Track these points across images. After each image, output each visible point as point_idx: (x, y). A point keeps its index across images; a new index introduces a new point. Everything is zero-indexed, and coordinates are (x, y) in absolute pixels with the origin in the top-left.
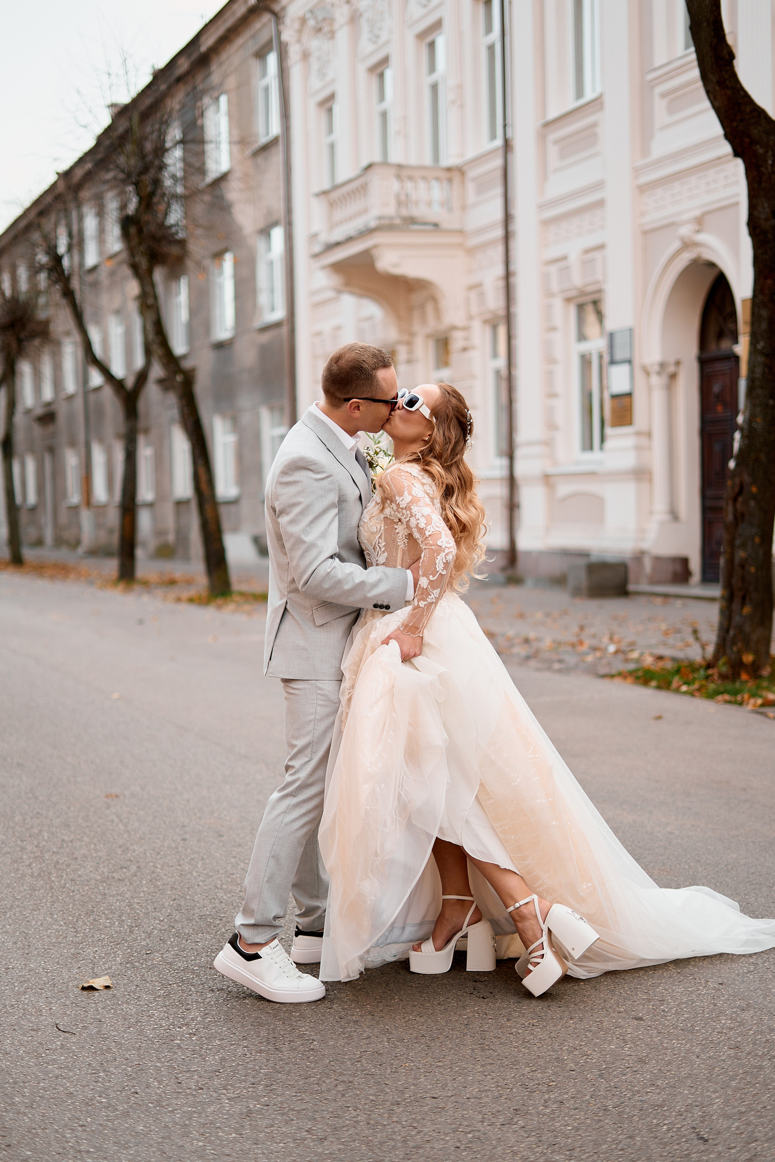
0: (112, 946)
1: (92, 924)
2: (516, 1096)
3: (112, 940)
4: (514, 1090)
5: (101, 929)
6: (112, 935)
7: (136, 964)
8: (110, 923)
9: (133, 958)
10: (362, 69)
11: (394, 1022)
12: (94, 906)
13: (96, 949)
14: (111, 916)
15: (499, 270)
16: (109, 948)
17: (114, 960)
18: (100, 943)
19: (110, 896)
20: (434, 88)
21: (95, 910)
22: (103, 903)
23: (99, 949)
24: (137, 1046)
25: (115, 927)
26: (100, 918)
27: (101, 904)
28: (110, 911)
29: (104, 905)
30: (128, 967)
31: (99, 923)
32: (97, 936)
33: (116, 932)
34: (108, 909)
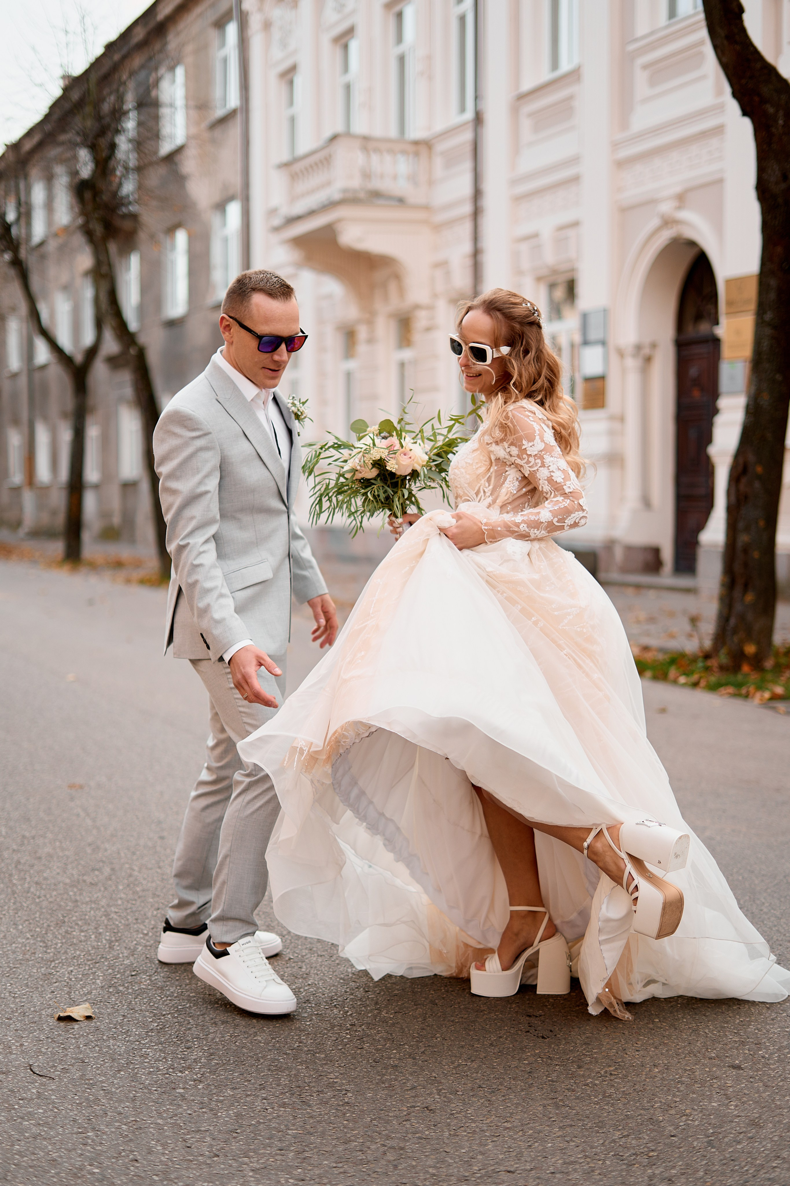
0: (89, 965)
1: (64, 937)
2: (612, 1171)
3: (90, 958)
4: (608, 1163)
5: (75, 944)
6: (89, 951)
7: (121, 988)
8: (85, 936)
9: (116, 981)
10: (326, 39)
11: (442, 1068)
12: (65, 915)
13: (71, 969)
14: (85, 928)
15: (467, 247)
16: (87, 968)
17: (93, 983)
18: (75, 961)
19: (83, 903)
20: (402, 59)
21: (66, 919)
22: (75, 912)
23: (74, 969)
24: (131, 1095)
25: (91, 941)
26: (73, 930)
27: (73, 913)
28: (83, 921)
29: (77, 914)
30: (111, 992)
31: (72, 936)
32: (71, 952)
33: (93, 947)
34: (81, 920)
